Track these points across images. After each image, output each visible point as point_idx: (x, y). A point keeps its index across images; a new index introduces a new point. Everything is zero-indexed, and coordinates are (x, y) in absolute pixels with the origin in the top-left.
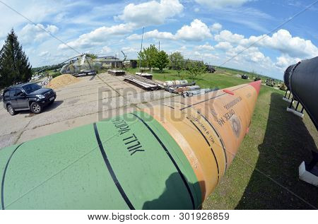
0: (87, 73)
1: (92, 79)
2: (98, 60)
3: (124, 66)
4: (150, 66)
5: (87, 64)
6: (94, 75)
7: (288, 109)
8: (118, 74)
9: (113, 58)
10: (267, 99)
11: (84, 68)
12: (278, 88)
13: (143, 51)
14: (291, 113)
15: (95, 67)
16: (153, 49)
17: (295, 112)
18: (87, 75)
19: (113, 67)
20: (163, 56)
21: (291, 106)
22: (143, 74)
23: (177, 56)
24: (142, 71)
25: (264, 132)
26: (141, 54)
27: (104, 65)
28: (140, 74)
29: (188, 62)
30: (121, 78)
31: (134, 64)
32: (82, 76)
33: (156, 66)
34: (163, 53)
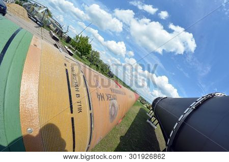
0: (37, 21)
1: (36, 27)
2: (51, 19)
3: (61, 36)
4: (76, 49)
5: (42, 15)
6: (40, 26)
7: (148, 121)
8: (54, 38)
9: (60, 26)
10: (137, 110)
11: (38, 16)
12: (146, 107)
13: (80, 36)
14: (149, 124)
15: (46, 22)
16: (87, 39)
17: (152, 124)
18: (36, 22)
19: (55, 32)
20: (89, 48)
21: (150, 119)
22: (68, 50)
23: (97, 54)
24: (70, 48)
25: (127, 128)
26: (77, 37)
27: (51, 26)
28: (67, 47)
29: (100, 62)
30: (54, 42)
31: (68, 40)
32: (33, 20)
33: (80, 51)
34: (90, 46)
